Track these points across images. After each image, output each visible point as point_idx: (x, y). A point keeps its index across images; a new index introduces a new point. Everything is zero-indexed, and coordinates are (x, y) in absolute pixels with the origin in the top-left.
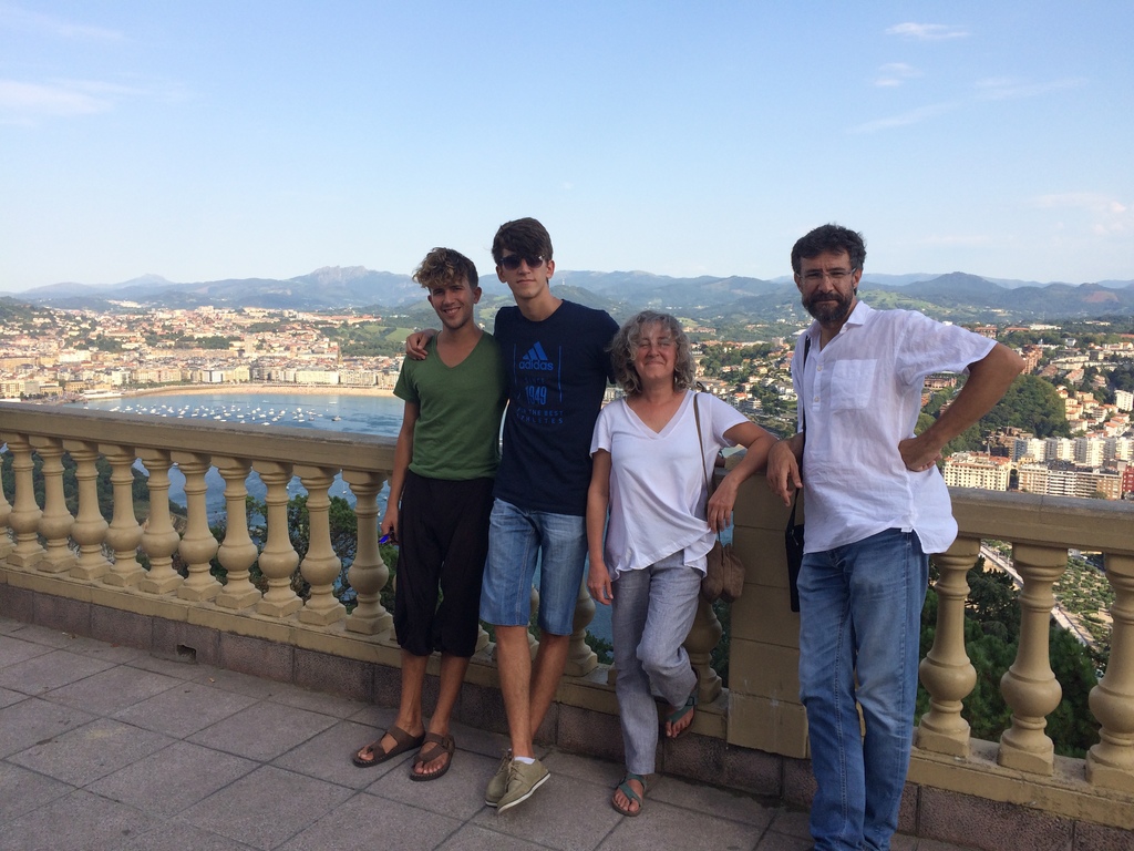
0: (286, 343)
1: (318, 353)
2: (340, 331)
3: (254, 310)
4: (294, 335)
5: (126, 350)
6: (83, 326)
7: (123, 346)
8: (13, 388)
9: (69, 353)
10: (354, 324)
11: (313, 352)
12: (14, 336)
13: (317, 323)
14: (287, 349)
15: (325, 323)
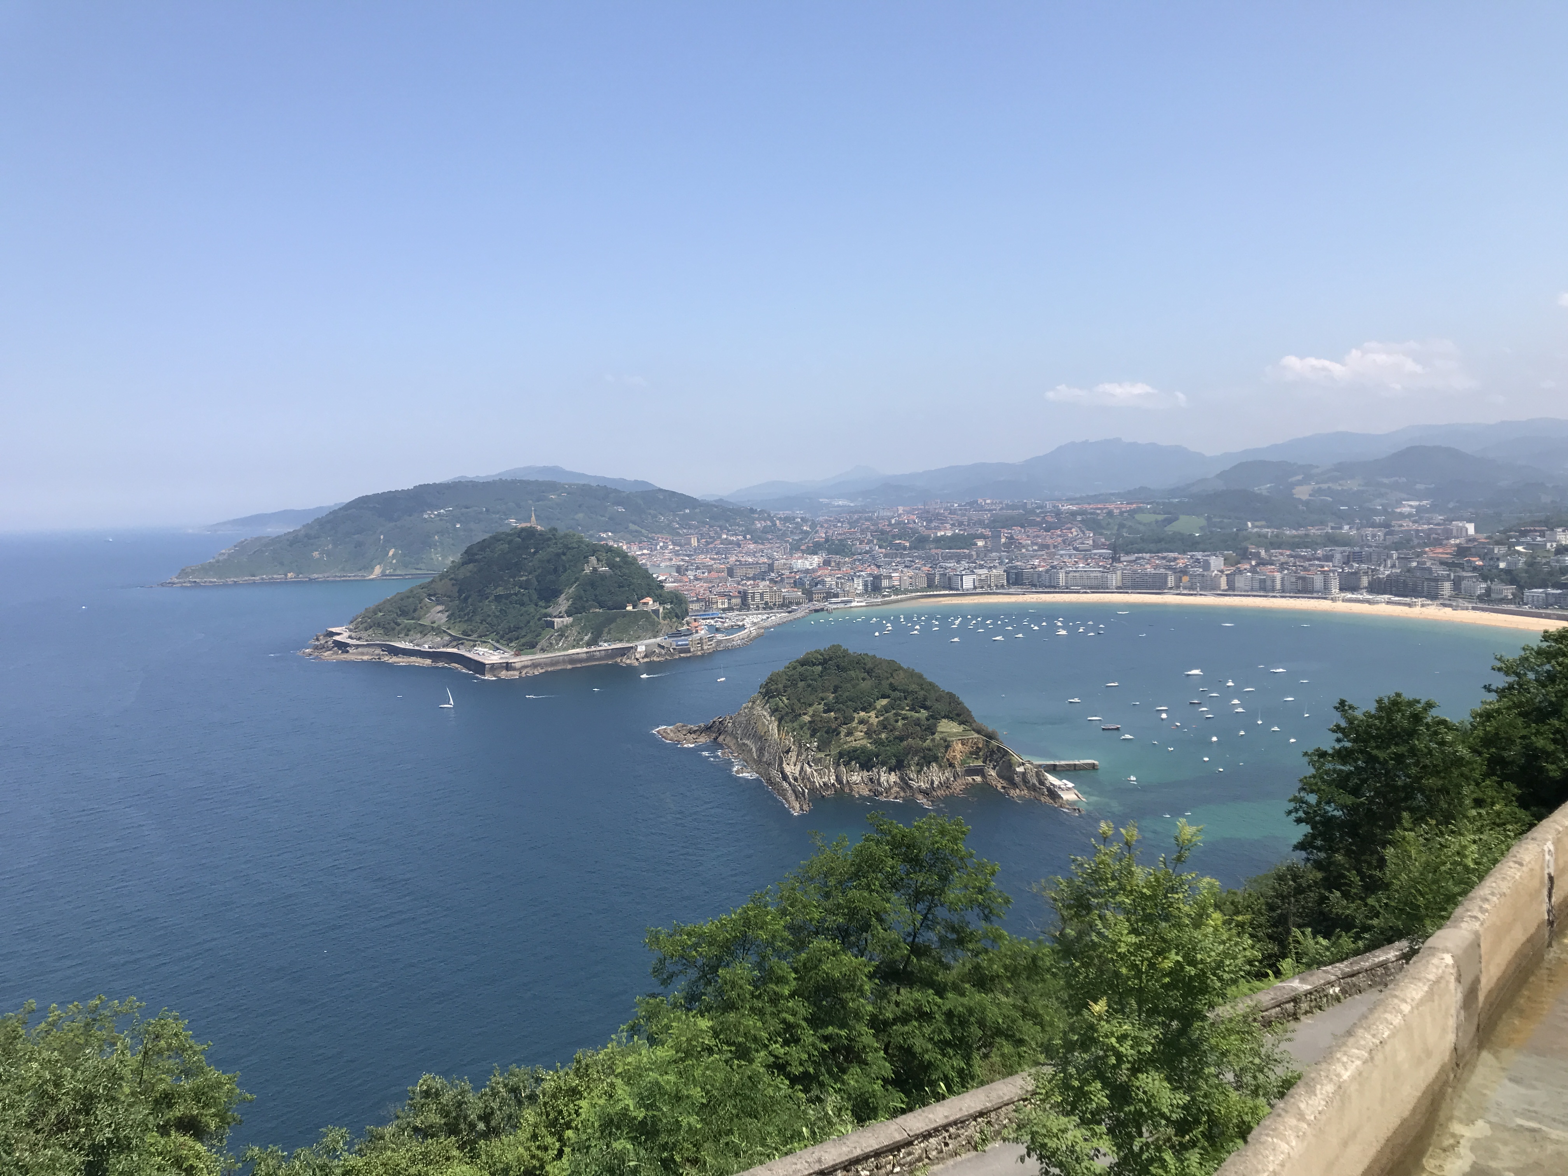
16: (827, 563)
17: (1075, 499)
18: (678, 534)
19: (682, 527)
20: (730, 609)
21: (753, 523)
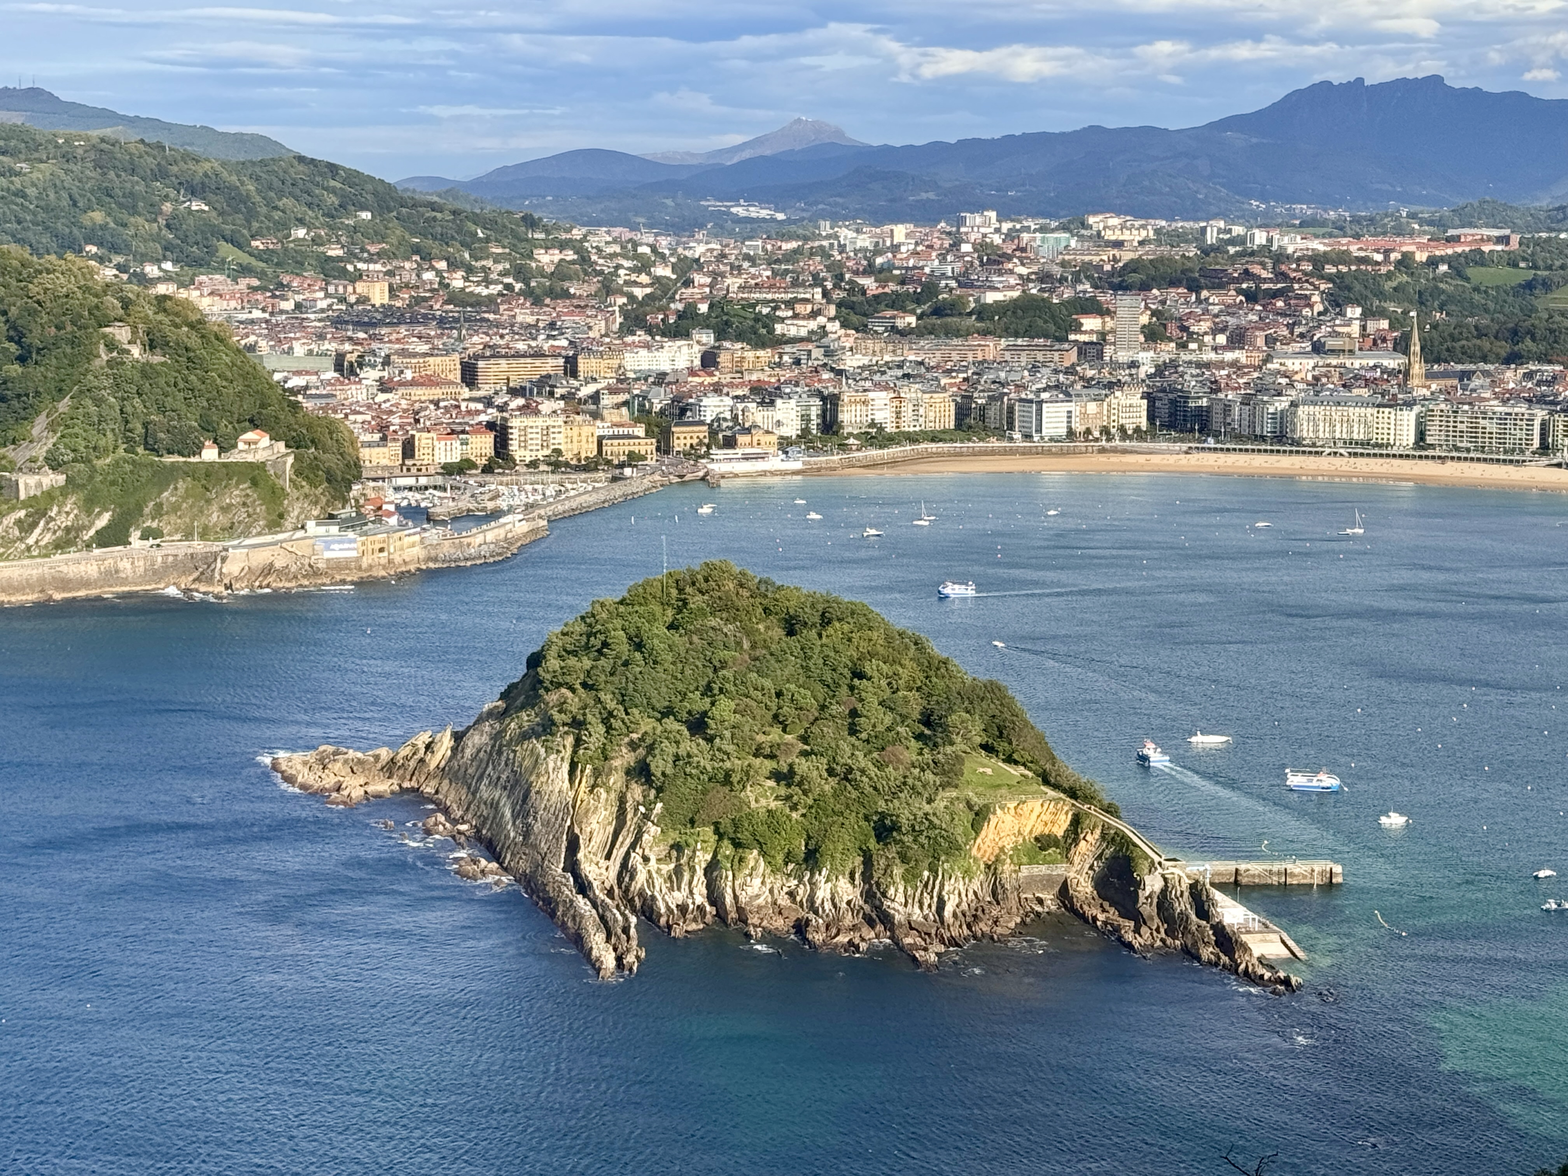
0: (1232, 321)
1: (1334, 352)
2: (1389, 286)
3: (1114, 221)
4: (1251, 297)
5: (788, 339)
7: (779, 328)
9: (644, 346)
10: (1433, 262)
11: (1318, 348)
12: (491, 299)
13: (1318, 260)
14: (1238, 339)
15: (1343, 258)
16: (709, 360)
17: (1323, 223)
18: (343, 274)
19: (352, 256)
21: (531, 256)
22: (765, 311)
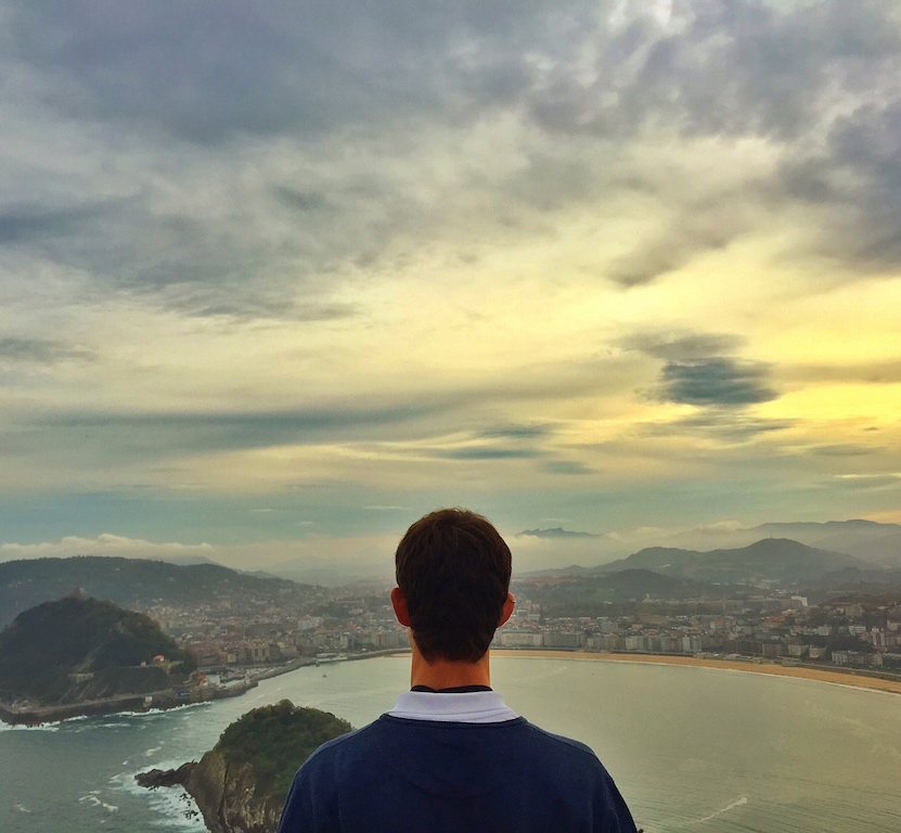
5: (352, 616)
6: (318, 595)
8: (260, 653)
9: (306, 619)
19: (220, 593)
20: (236, 664)
21: (278, 591)
22: (346, 606)
